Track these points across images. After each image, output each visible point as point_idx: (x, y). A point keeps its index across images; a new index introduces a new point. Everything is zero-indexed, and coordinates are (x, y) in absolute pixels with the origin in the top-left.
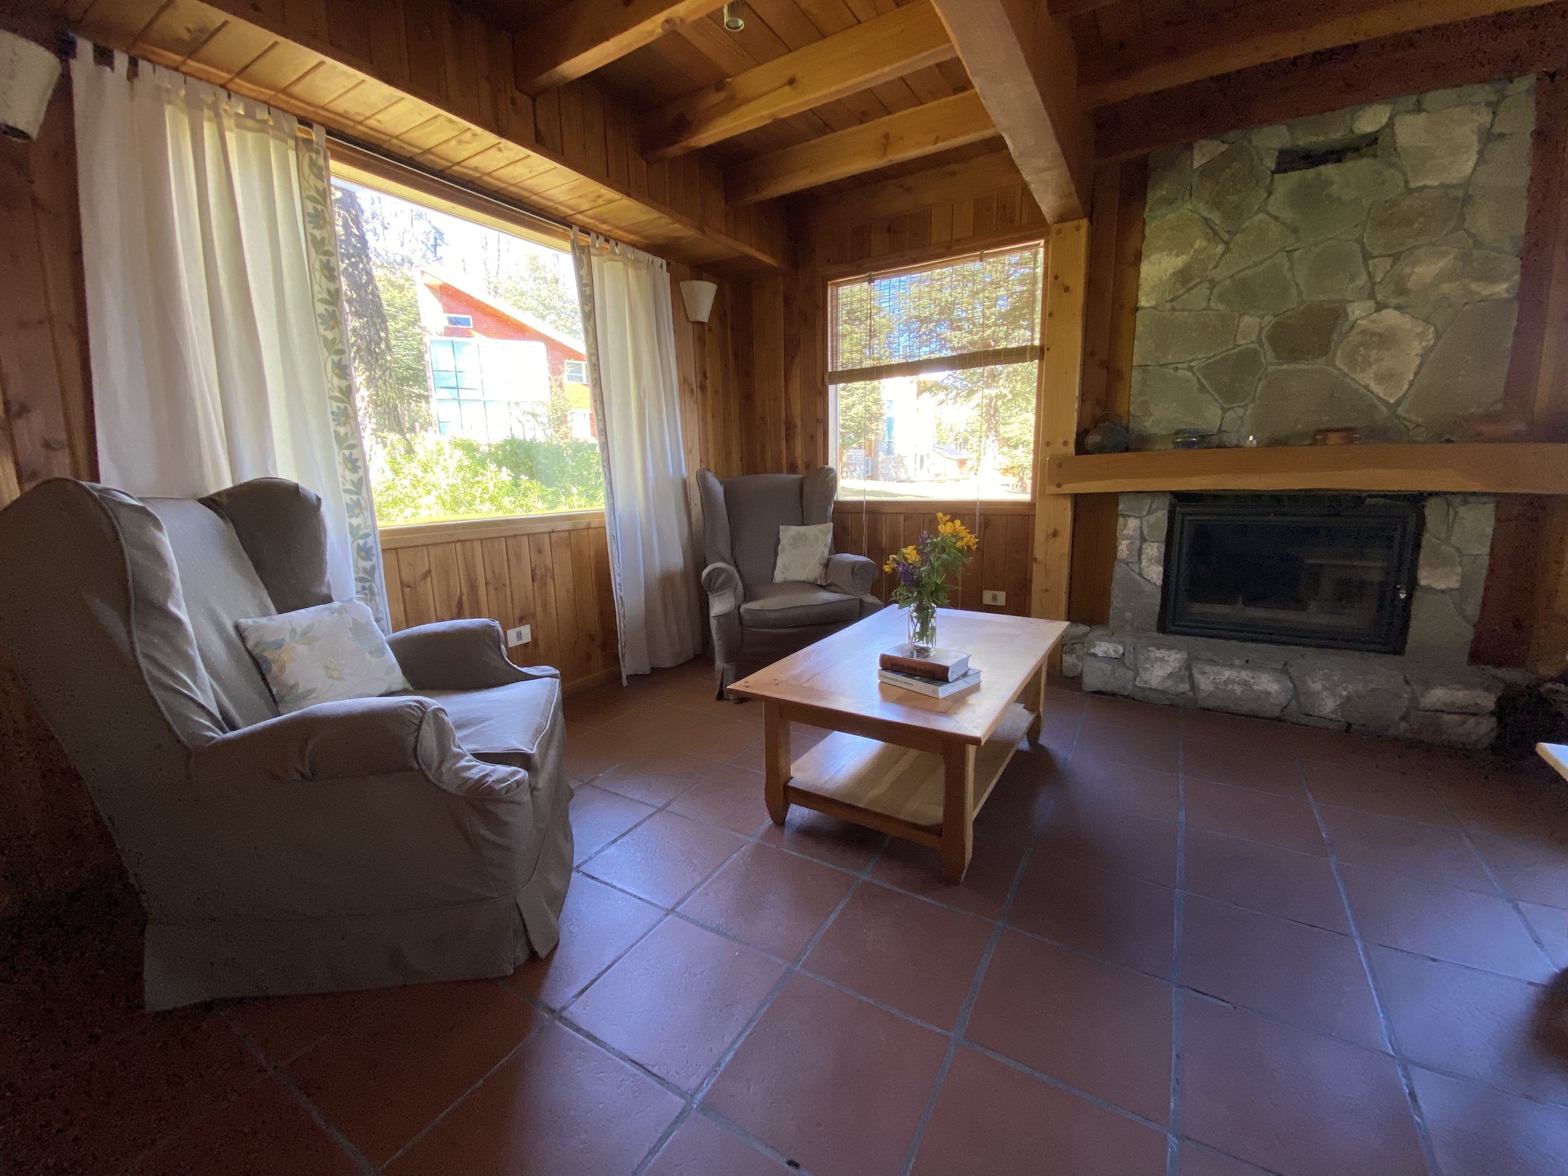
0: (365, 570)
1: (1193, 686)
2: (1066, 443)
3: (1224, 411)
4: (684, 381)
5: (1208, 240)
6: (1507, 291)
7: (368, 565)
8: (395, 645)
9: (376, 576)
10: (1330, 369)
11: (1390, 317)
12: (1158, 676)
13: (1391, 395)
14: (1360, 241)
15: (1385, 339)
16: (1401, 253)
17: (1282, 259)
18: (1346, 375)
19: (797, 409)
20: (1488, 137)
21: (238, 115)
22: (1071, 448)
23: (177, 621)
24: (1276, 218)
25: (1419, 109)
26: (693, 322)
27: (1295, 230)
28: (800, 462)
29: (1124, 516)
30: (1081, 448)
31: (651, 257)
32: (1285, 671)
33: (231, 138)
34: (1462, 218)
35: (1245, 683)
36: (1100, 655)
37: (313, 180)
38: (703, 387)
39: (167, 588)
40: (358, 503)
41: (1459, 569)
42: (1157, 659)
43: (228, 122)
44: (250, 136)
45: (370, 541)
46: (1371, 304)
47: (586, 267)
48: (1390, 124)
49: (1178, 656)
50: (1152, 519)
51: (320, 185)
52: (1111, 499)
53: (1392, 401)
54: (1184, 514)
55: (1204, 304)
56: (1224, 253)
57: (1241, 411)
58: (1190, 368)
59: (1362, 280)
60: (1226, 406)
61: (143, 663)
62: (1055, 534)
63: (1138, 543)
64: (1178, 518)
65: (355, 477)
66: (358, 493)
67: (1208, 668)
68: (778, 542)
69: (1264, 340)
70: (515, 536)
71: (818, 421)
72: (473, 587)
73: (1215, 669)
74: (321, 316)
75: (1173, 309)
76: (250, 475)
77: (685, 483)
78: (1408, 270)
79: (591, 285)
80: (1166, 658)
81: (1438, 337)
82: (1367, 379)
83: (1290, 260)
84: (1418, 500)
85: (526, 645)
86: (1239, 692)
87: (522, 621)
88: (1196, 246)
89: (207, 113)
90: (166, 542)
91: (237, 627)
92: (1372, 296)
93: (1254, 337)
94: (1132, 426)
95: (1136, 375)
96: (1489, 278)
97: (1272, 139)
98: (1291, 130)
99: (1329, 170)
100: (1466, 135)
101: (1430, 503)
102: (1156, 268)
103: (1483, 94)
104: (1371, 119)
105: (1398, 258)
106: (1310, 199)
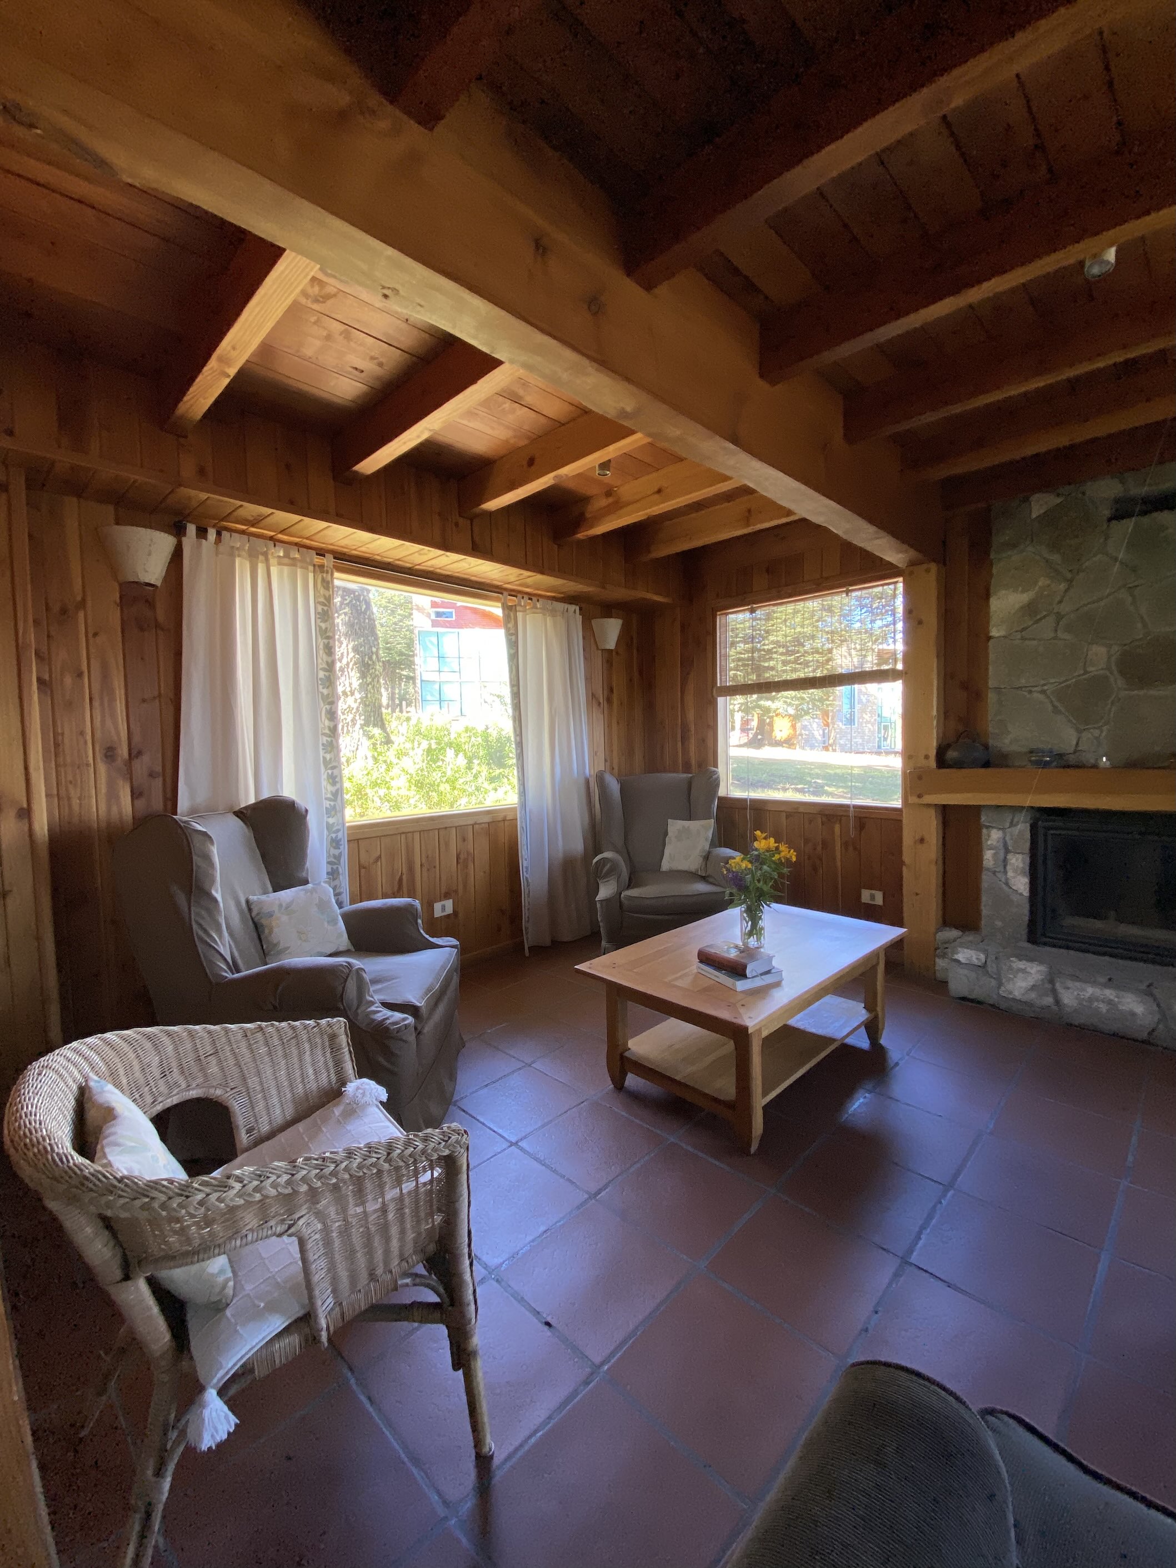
0: (335, 856)
1: (1057, 1002)
2: (927, 757)
3: (1081, 733)
4: (592, 697)
5: (1051, 578)
7: (337, 852)
8: (347, 918)
9: (342, 860)
12: (1021, 988)
17: (1123, 595)
19: (691, 715)
21: (279, 557)
22: (932, 763)
23: (216, 901)
24: (1115, 559)
26: (602, 650)
27: (1135, 571)
28: (693, 762)
29: (987, 827)
30: (942, 762)
31: (566, 606)
32: (1149, 992)
33: (274, 570)
35: (1110, 1002)
36: (963, 960)
37: (322, 591)
38: (609, 701)
39: (213, 881)
40: (334, 808)
42: (1020, 970)
43: (273, 561)
44: (286, 569)
45: (340, 835)
47: (513, 621)
49: (1039, 968)
50: (1015, 831)
51: (327, 594)
52: (975, 809)
54: (1046, 828)
55: (1052, 635)
56: (1067, 590)
57: (1097, 733)
58: (1043, 692)
60: (1081, 727)
61: (195, 926)
62: (919, 840)
63: (1002, 853)
64: (1041, 832)
65: (334, 789)
66: (335, 800)
67: (1070, 984)
68: (666, 834)
69: (1113, 667)
70: (446, 828)
71: (709, 726)
72: (411, 869)
73: (1078, 984)
74: (321, 679)
75: (1023, 639)
76: (266, 794)
77: (587, 782)
79: (516, 634)
80: (1029, 970)
85: (449, 916)
86: (1104, 1011)
87: (446, 896)
88: (1040, 584)
89: (261, 558)
90: (214, 850)
91: (247, 902)
93: (1102, 666)
94: (991, 742)
95: (992, 697)
97: (1106, 491)
98: (1122, 482)
99: (1163, 517)
102: (1005, 603)
106: (1148, 541)
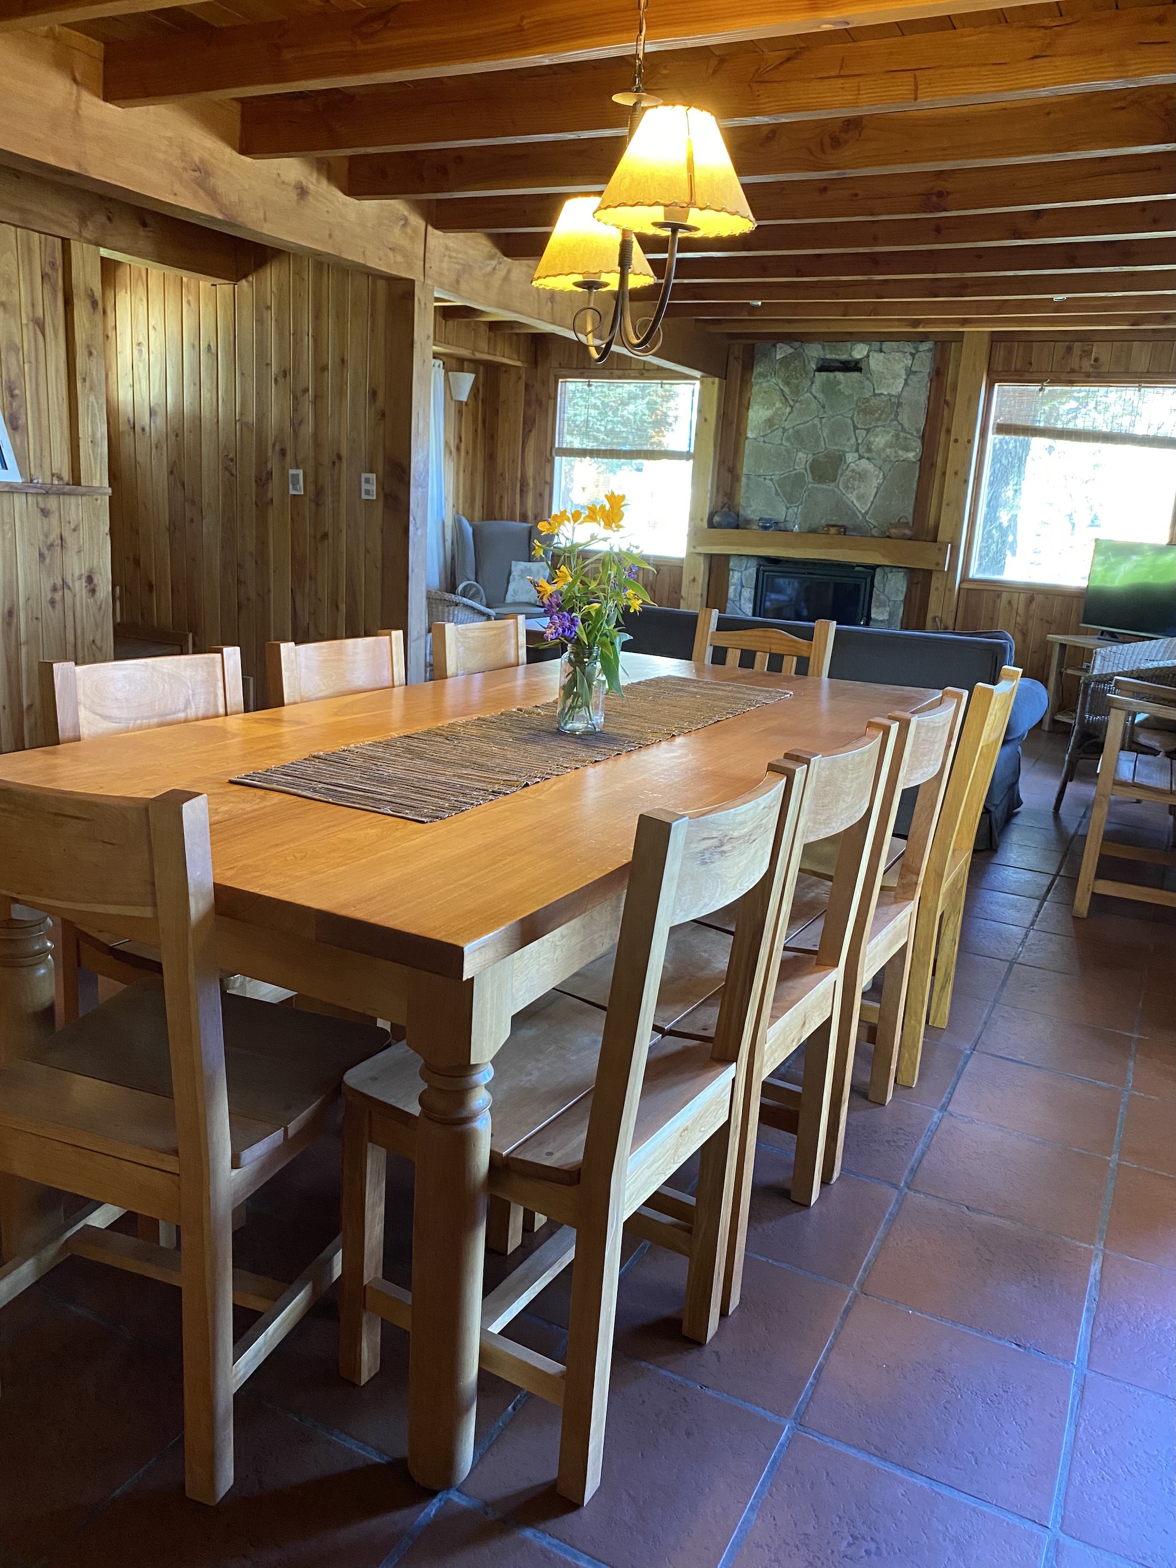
2: (703, 520)
3: (787, 508)
4: (447, 444)
5: (782, 403)
6: (914, 457)
10: (836, 489)
11: (864, 463)
13: (863, 508)
14: (852, 418)
15: (862, 476)
16: (870, 429)
17: (816, 421)
18: (844, 494)
19: (530, 471)
20: (910, 372)
22: (705, 524)
24: (815, 397)
25: (881, 351)
26: (456, 401)
27: (824, 407)
28: (530, 514)
29: (733, 570)
30: (711, 525)
34: (897, 414)
38: (458, 449)
41: (888, 609)
46: (856, 455)
48: (868, 356)
50: (747, 572)
52: (727, 557)
53: (863, 512)
54: (764, 571)
55: (780, 442)
56: (790, 413)
57: (794, 510)
58: (771, 480)
59: (853, 441)
60: (788, 506)
62: (694, 580)
63: (739, 587)
64: (761, 573)
68: (510, 574)
69: (808, 468)
71: (546, 483)
75: (765, 442)
78: (872, 439)
81: (884, 478)
82: (852, 497)
83: (821, 423)
84: (874, 568)
88: (777, 405)
92: (857, 450)
93: (803, 466)
94: (741, 512)
95: (744, 480)
96: (906, 449)
97: (815, 352)
98: (823, 348)
99: (840, 376)
100: (900, 369)
101: (878, 570)
102: (757, 415)
103: (909, 348)
104: (859, 351)
105: (868, 430)
106: (831, 390)
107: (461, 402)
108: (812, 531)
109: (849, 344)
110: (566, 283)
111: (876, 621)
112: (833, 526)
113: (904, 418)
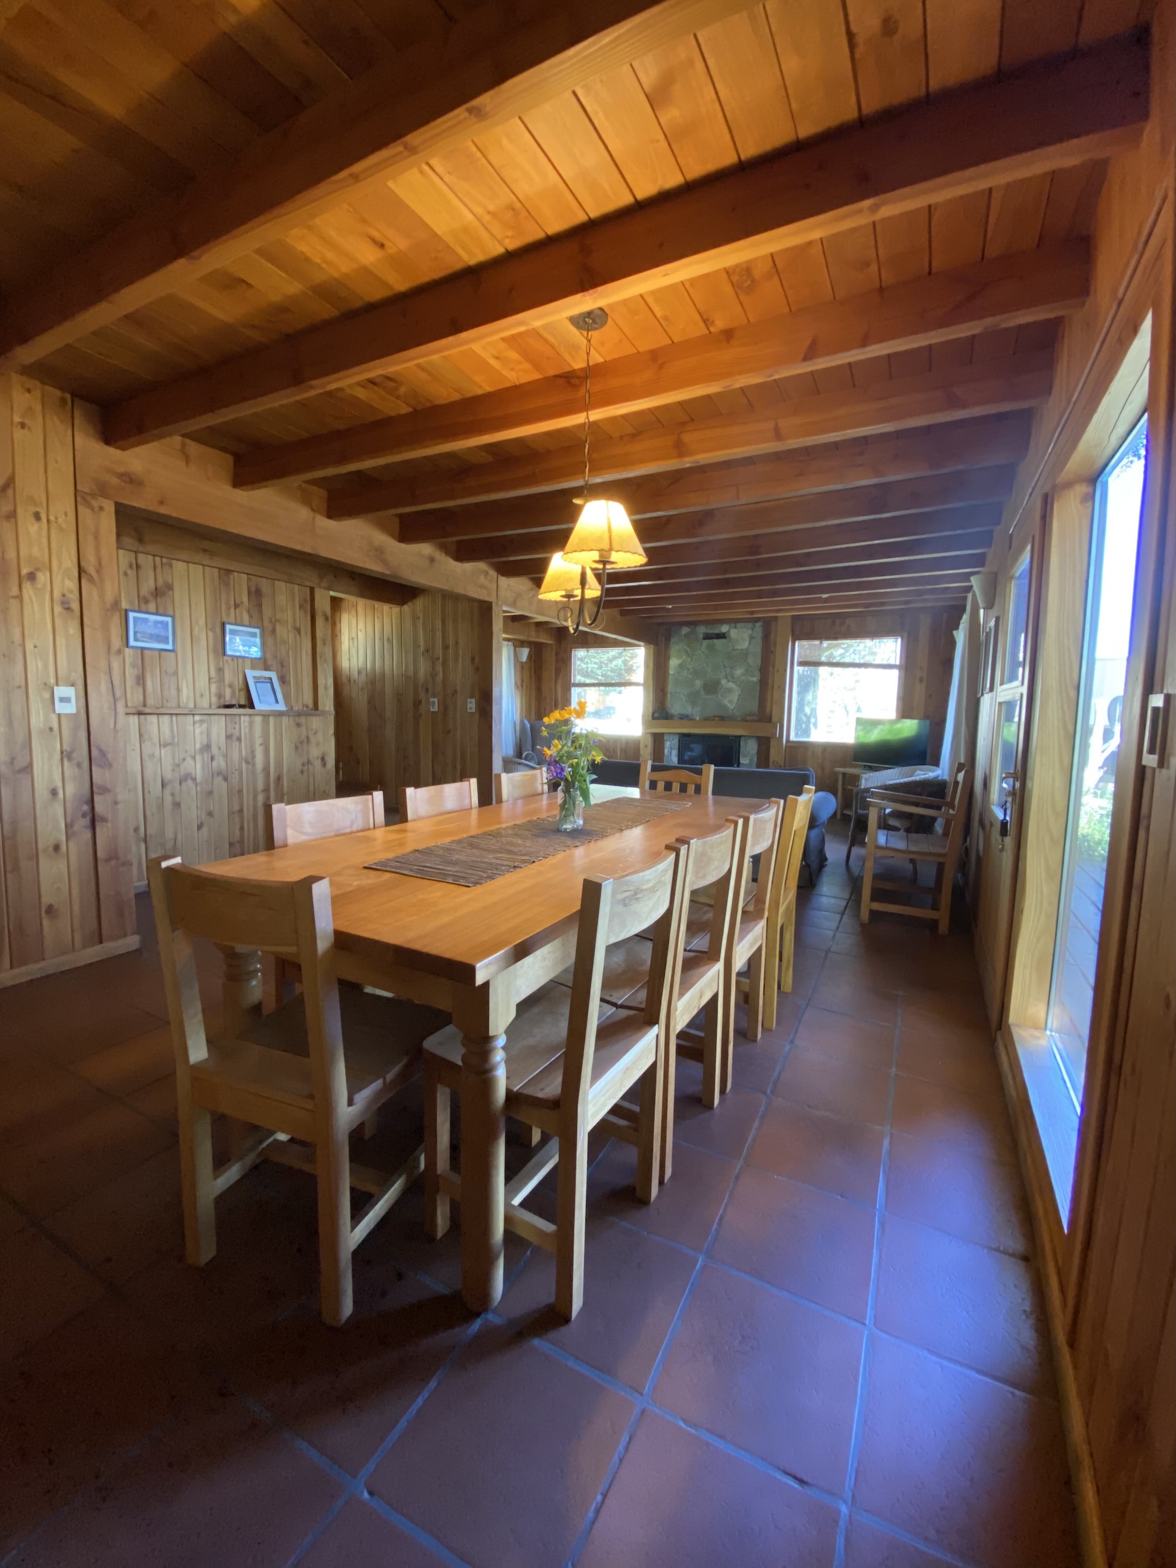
3: (692, 709)
4: (516, 683)
5: (686, 656)
6: (757, 680)
10: (717, 698)
11: (731, 685)
13: (732, 707)
14: (723, 662)
15: (730, 691)
17: (705, 664)
18: (721, 700)
19: (558, 694)
20: (751, 638)
22: (650, 718)
24: (703, 652)
25: (736, 628)
26: (520, 662)
27: (708, 657)
29: (666, 741)
30: (654, 718)
34: (746, 659)
38: (522, 685)
41: (748, 758)
46: (726, 680)
48: (729, 631)
50: (674, 741)
52: (662, 734)
53: (732, 709)
54: (683, 741)
55: (686, 675)
56: (690, 661)
57: (696, 709)
58: (683, 694)
59: (724, 673)
60: (693, 707)
62: (646, 747)
63: (670, 750)
64: (681, 742)
69: (702, 688)
75: (678, 676)
78: (734, 672)
81: (742, 691)
82: (726, 702)
83: (707, 665)
84: (739, 737)
88: (683, 657)
92: (726, 678)
93: (699, 687)
94: (669, 711)
95: (669, 695)
96: (753, 676)
97: (702, 630)
98: (706, 628)
99: (715, 641)
100: (746, 636)
101: (742, 738)
102: (674, 663)
103: (750, 625)
104: (724, 629)
105: (731, 668)
106: (711, 648)
107: (522, 662)
108: (706, 719)
109: (719, 625)
110: (556, 596)
111: (743, 764)
112: (717, 716)
113: (750, 660)
